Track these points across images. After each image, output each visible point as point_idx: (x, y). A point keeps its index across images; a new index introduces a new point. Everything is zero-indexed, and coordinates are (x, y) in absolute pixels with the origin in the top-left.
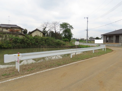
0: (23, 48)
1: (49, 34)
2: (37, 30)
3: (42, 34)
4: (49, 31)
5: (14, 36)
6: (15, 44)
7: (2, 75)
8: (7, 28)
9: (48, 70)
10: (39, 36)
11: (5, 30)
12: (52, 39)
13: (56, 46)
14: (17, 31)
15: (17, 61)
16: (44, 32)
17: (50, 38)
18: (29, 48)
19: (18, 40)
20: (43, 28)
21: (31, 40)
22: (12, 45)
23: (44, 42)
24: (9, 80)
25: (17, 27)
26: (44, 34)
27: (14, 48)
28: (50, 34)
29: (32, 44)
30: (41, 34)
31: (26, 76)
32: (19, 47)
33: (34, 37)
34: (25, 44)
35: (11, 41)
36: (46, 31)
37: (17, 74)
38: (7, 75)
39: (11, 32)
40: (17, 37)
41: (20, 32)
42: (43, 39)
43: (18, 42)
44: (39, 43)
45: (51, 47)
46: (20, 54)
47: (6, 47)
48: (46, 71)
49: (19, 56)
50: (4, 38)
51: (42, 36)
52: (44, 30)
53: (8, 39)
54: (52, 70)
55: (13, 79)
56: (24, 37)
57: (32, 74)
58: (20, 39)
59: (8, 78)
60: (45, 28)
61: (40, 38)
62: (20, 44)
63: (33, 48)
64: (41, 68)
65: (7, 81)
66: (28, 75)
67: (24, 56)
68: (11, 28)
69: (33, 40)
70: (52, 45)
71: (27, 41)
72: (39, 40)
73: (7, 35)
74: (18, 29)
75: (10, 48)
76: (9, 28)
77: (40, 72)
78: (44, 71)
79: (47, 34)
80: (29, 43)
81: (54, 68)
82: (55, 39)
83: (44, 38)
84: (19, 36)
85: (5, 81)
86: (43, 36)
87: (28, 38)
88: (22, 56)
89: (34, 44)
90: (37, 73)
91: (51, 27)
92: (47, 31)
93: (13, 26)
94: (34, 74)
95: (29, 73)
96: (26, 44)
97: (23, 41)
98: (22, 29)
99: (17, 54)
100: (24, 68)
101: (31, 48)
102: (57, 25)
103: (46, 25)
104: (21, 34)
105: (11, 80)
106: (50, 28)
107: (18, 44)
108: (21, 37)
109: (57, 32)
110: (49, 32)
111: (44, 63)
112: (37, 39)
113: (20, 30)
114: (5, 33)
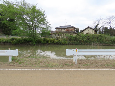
0: (76, 44)
1: (101, 31)
2: (88, 28)
3: (94, 31)
4: (102, 27)
5: (69, 34)
6: (69, 41)
7: (65, 65)
8: (64, 29)
9: (104, 69)
10: (91, 33)
11: (63, 31)
12: (106, 36)
13: (112, 45)
14: (71, 31)
15: (75, 55)
16: (96, 29)
17: (103, 35)
18: (81, 45)
19: (72, 38)
20: (95, 25)
21: (82, 38)
22: (68, 42)
23: (96, 39)
24: (70, 69)
25: (71, 27)
26: (96, 31)
27: (69, 45)
28: (103, 31)
29: (84, 42)
30: (92, 31)
31: (82, 69)
32: (72, 44)
33: (86, 35)
34: (77, 42)
35: (67, 39)
36: (98, 28)
37: (75, 66)
38: (68, 65)
39: (67, 31)
40: (71, 35)
41: (74, 31)
42: (95, 37)
43: (72, 40)
44: (90, 41)
45: (104, 45)
46: (77, 50)
47: (64, 43)
48: (102, 69)
49: (77, 51)
50: (62, 37)
51: (93, 34)
52: (96, 27)
53: (65, 37)
54: (110, 70)
55: (73, 69)
56: (77, 35)
57: (88, 69)
58: (74, 37)
59: (69, 68)
60: (98, 25)
61: (91, 36)
62: (73, 41)
63: (84, 45)
64: (96, 66)
65: (69, 69)
66: (84, 69)
67: (80, 52)
68: (67, 28)
69: (84, 37)
70: (105, 43)
71: (79, 38)
72: (91, 37)
73: (65, 34)
74: (72, 29)
75: (66, 44)
76: (66, 28)
77: (95, 69)
78: (100, 69)
79: (100, 31)
80: (81, 41)
81: (112, 69)
82: (110, 36)
83: (96, 35)
84: (73, 34)
85: (67, 69)
86: (95, 34)
87: (80, 36)
88: (79, 52)
89: (86, 41)
90: (93, 69)
91: (105, 22)
92: (100, 28)
93: (68, 27)
94: (90, 69)
95: (85, 68)
96: (79, 41)
97: (76, 39)
98: (75, 28)
99: (76, 50)
100: (80, 62)
101: (83, 45)
102: (113, 20)
103: (99, 22)
104: (74, 33)
105: (71, 69)
106: (103, 24)
107: (72, 41)
108: (74, 35)
109: (112, 28)
110: (101, 29)
111: (99, 62)
112: (88, 37)
113: (73, 29)
114: (63, 33)
